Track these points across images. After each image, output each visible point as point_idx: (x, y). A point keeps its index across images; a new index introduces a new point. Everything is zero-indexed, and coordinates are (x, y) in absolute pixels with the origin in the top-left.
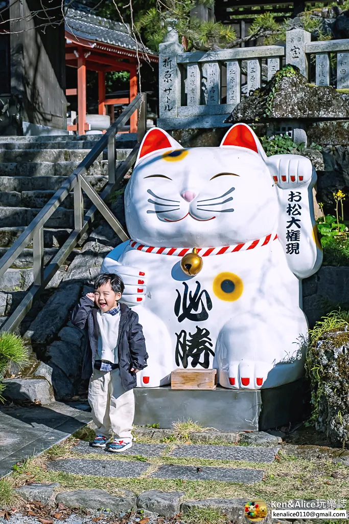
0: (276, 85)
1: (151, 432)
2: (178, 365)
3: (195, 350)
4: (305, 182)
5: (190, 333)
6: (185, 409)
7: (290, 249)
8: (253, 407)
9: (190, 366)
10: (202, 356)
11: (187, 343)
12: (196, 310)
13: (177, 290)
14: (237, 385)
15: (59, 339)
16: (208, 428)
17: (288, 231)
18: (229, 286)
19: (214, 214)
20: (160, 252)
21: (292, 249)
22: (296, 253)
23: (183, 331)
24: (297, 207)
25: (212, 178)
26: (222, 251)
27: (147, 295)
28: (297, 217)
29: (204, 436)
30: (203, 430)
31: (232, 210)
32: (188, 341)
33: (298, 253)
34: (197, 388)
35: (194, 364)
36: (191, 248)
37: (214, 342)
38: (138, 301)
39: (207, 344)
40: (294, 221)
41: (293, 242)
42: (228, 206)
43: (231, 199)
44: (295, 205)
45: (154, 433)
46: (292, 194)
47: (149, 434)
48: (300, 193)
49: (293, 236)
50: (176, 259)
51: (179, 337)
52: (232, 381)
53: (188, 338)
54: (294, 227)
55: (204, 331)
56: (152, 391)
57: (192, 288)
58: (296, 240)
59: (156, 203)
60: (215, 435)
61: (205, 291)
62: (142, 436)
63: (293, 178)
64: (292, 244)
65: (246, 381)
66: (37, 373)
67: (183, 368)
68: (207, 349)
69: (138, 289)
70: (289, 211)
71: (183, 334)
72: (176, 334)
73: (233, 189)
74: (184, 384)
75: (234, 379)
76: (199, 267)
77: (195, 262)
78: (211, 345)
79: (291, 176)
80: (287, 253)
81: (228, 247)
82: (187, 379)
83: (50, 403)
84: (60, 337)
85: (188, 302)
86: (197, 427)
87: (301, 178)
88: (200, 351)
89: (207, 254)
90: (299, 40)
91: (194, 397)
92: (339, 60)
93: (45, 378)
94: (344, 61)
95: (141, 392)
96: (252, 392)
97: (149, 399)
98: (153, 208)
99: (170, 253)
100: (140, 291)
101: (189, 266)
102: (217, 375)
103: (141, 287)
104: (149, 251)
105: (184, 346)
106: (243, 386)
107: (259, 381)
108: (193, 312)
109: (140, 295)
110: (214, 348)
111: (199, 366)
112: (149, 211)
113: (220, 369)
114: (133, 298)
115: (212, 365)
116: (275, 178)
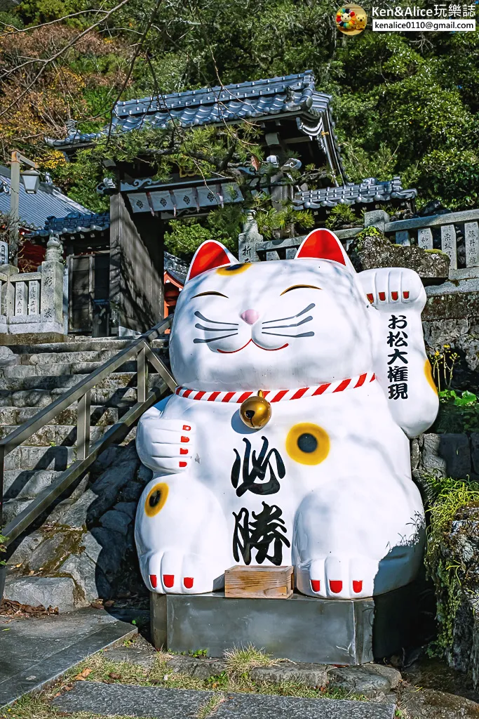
0: (358, 245)
1: (193, 665)
2: (237, 560)
3: (262, 538)
4: (411, 301)
5: (253, 513)
6: (246, 629)
7: (394, 392)
8: (349, 628)
9: (254, 562)
10: (272, 546)
11: (250, 527)
12: (262, 477)
13: (235, 450)
14: (323, 592)
15: (99, 525)
16: (279, 659)
17: (390, 368)
18: (308, 442)
20: (212, 398)
21: (397, 392)
22: (403, 397)
23: (243, 510)
24: (401, 336)
25: (283, 293)
26: (299, 395)
27: (193, 458)
29: (273, 675)
30: (272, 662)
31: (311, 334)
32: (250, 523)
33: (406, 397)
34: (262, 596)
35: (260, 558)
36: (256, 390)
37: (289, 526)
38: (180, 466)
39: (279, 529)
40: (397, 354)
41: (398, 383)
42: (306, 328)
43: (310, 318)
44: (399, 333)
45: (196, 667)
46: (394, 318)
47: (189, 668)
48: (405, 317)
49: (398, 375)
50: (234, 406)
51: (238, 518)
52: (316, 585)
53: (251, 520)
54: (398, 363)
55: (274, 510)
56: (199, 601)
57: (257, 446)
58: (402, 379)
59: (206, 329)
60: (289, 674)
61: (274, 450)
62: (179, 671)
63: (395, 296)
64: (397, 385)
65: (336, 586)
66: (62, 570)
67: (244, 564)
68: (279, 536)
69: (181, 449)
70: (390, 342)
71: (244, 514)
72: (234, 513)
73: (312, 306)
74: (243, 589)
75: (318, 582)
76: (266, 414)
77: (260, 409)
78: (285, 530)
79: (392, 293)
80: (390, 398)
81: (307, 389)
82: (248, 580)
83: (72, 610)
84: (101, 523)
85: (251, 467)
86: (262, 657)
87: (406, 295)
88: (268, 539)
89: (278, 398)
90: (378, 221)
91: (259, 610)
92: (420, 236)
93: (69, 576)
94: (425, 237)
95: (183, 599)
96: (346, 603)
97: (193, 612)
98: (202, 335)
99: (226, 399)
100: (184, 452)
101: (251, 414)
102: (294, 576)
103: (184, 446)
104: (198, 397)
105: (245, 531)
106: (332, 594)
107: (357, 586)
108: (257, 481)
109: (184, 458)
110: (289, 536)
111: (267, 562)
112: (196, 341)
113: (299, 565)
114: (173, 463)
115: (287, 560)
116: (370, 297)
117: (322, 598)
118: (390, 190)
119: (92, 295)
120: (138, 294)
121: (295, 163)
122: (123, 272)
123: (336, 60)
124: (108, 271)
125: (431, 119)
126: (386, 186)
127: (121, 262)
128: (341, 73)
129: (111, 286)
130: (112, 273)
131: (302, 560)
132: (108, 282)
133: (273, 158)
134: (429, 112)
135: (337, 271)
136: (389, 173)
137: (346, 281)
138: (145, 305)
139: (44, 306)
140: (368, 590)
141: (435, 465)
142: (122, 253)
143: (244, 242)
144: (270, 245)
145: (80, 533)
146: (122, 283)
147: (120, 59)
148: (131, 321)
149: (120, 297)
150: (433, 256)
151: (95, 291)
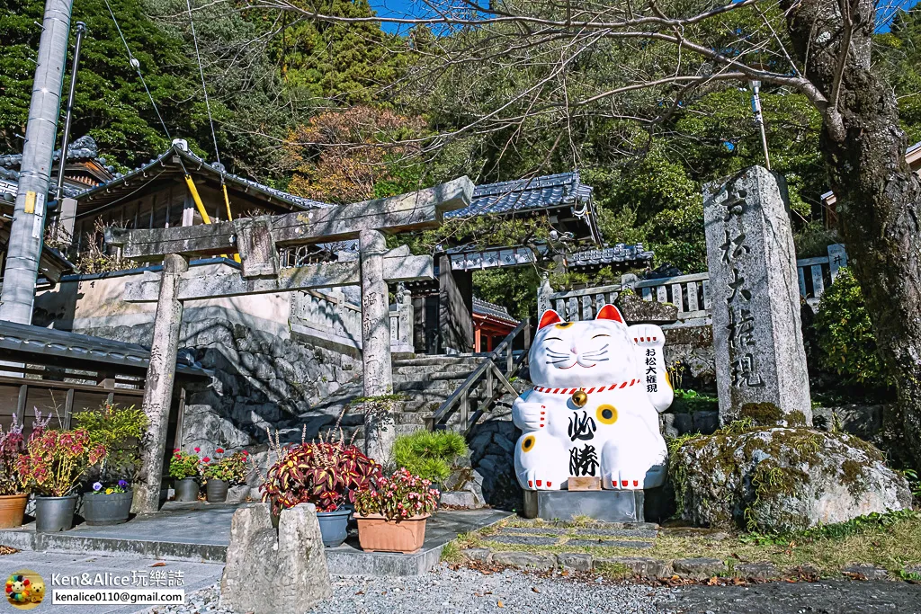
0: (621, 301)
2: (572, 474)
3: (585, 462)
4: (657, 341)
5: (580, 450)
6: (580, 506)
7: (650, 389)
8: (632, 504)
9: (581, 475)
10: (590, 466)
11: (578, 457)
12: (584, 431)
13: (569, 417)
14: (618, 487)
17: (647, 376)
18: (607, 414)
19: (593, 363)
20: (555, 392)
21: (652, 388)
22: (654, 391)
23: (575, 448)
24: (653, 359)
25: (592, 338)
26: (601, 390)
27: (548, 422)
28: (652, 366)
29: (596, 525)
30: (594, 521)
31: (607, 359)
32: (579, 455)
33: (656, 391)
34: (588, 489)
35: (584, 473)
36: (579, 387)
37: (599, 455)
38: (540, 427)
39: (593, 458)
40: (651, 369)
41: (652, 384)
42: (605, 356)
43: (607, 351)
44: (651, 358)
45: (557, 523)
46: (648, 351)
48: (654, 350)
49: (651, 380)
50: (568, 396)
51: (572, 452)
52: (615, 483)
53: (579, 453)
54: (651, 373)
55: (591, 448)
56: (554, 493)
57: (581, 416)
58: (654, 382)
59: (552, 357)
60: (604, 524)
61: (590, 418)
63: (649, 339)
65: (625, 483)
66: (465, 488)
68: (593, 461)
70: (647, 363)
71: (575, 450)
72: (570, 450)
73: (607, 345)
74: (578, 486)
76: (585, 400)
77: (582, 397)
78: (597, 458)
79: (647, 338)
80: (648, 391)
81: (605, 387)
82: (579, 483)
83: (475, 508)
84: (480, 465)
85: (578, 426)
87: (655, 339)
88: (588, 463)
89: (590, 392)
90: (631, 281)
91: (586, 496)
92: (658, 291)
93: (470, 491)
94: (662, 292)
95: (545, 493)
96: (630, 492)
97: (551, 499)
98: (550, 359)
99: (563, 392)
100: (542, 419)
101: (578, 399)
102: (602, 481)
103: (543, 416)
104: (548, 392)
105: (576, 459)
106: (623, 487)
107: (636, 483)
108: (582, 433)
109: (542, 422)
110: (599, 461)
111: (587, 475)
112: (547, 363)
113: (605, 476)
114: (537, 425)
115: (598, 474)
116: (636, 340)
117: (617, 490)
118: (635, 252)
119: (424, 325)
120: (457, 324)
121: (569, 235)
122: (449, 309)
123: (587, 141)
124: (439, 309)
125: (661, 186)
126: (632, 250)
127: (447, 303)
128: (591, 151)
129: (441, 319)
130: (441, 310)
131: (606, 472)
132: (439, 316)
133: (554, 233)
134: (660, 181)
135: (618, 327)
136: (630, 227)
137: (622, 332)
138: (461, 331)
139: (401, 334)
140: (641, 486)
141: (672, 432)
142: (448, 296)
143: (541, 293)
144: (559, 296)
145: (469, 471)
146: (448, 317)
147: (411, 130)
148: (453, 343)
149: (447, 326)
150: (667, 307)
151: (426, 322)
